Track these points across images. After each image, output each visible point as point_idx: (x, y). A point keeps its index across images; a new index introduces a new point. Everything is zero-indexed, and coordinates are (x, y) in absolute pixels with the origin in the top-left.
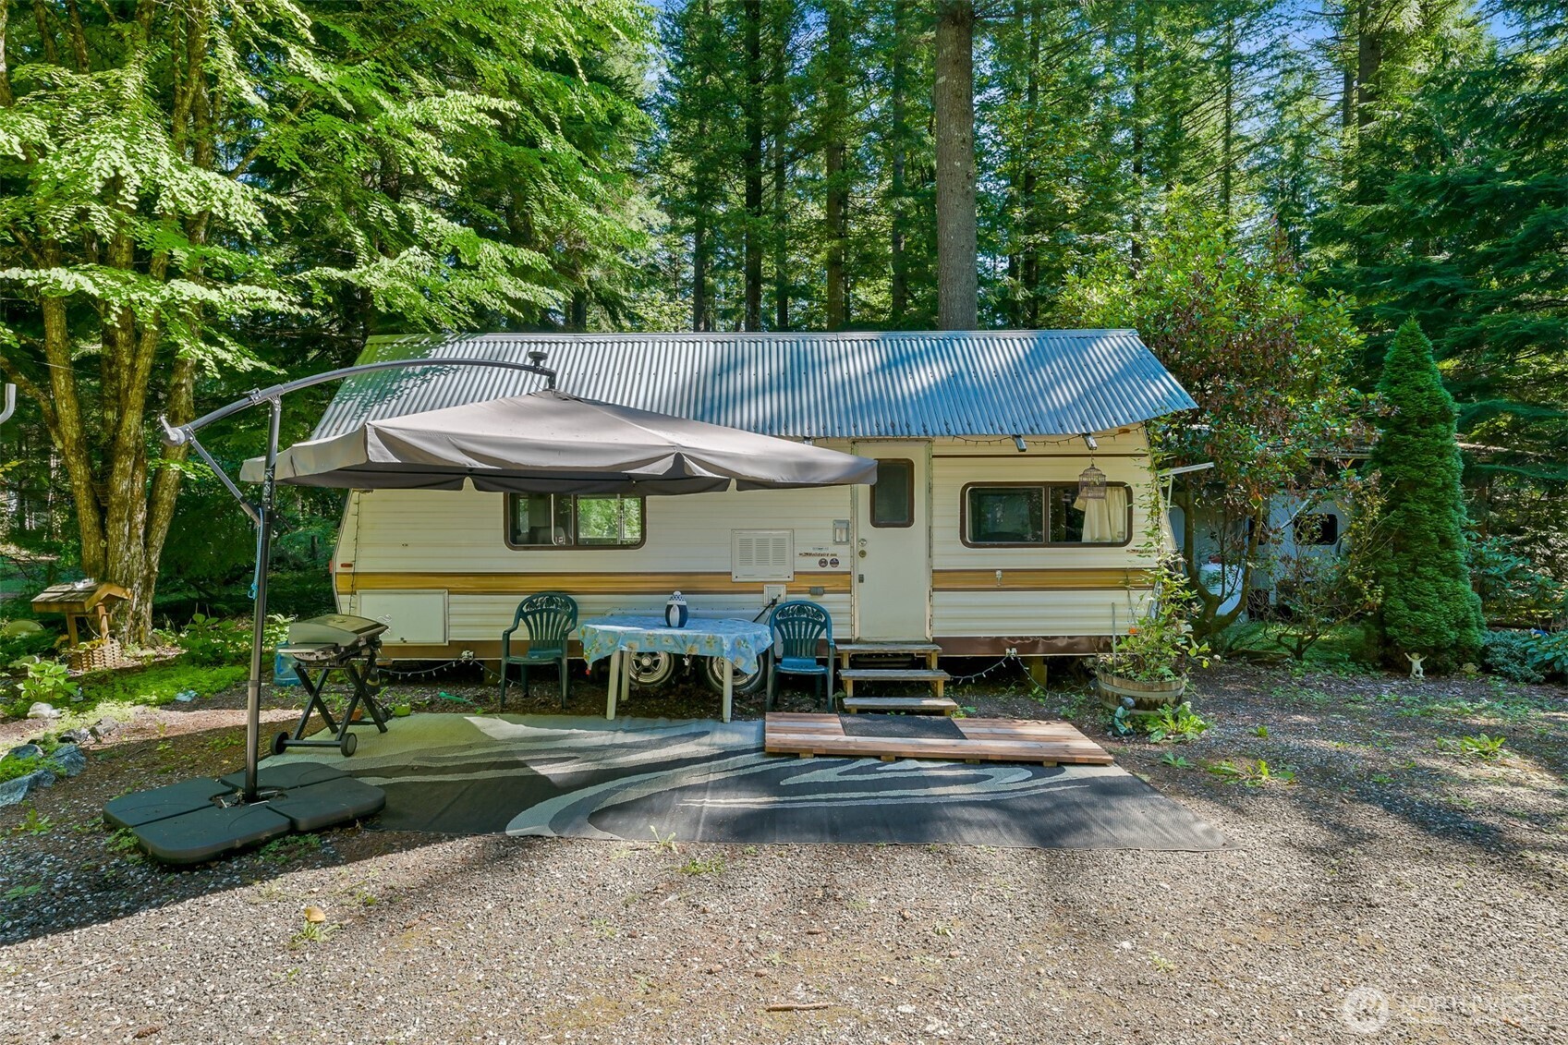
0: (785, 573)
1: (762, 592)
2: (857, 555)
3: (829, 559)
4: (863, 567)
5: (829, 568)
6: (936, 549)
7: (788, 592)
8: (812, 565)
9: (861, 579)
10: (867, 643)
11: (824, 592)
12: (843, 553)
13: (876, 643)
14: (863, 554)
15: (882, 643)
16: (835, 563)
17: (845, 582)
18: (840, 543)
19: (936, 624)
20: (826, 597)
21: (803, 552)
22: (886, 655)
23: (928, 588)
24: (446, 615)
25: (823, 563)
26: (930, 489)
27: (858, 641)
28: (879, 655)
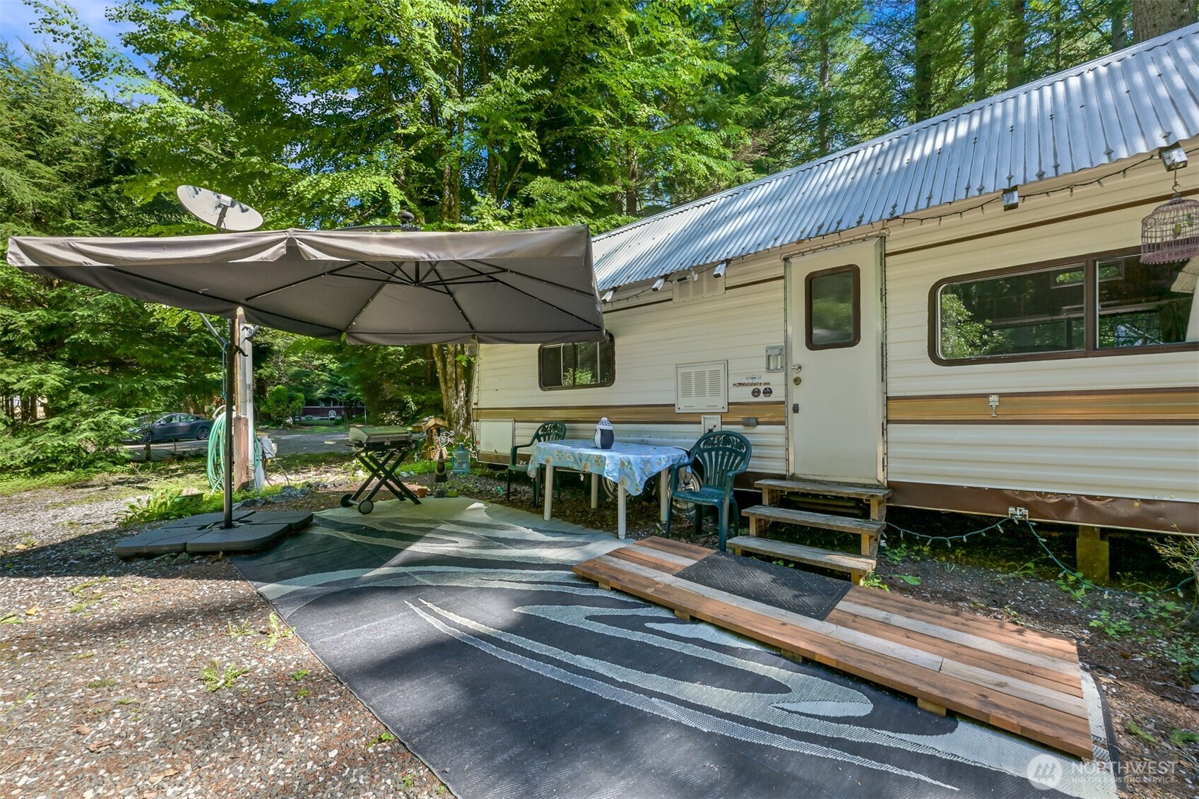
0: (720, 404)
1: (700, 423)
2: (791, 382)
3: (762, 388)
4: (798, 395)
5: (762, 398)
6: (892, 371)
7: (723, 423)
8: (745, 395)
9: (796, 409)
10: (804, 480)
11: (758, 423)
12: (776, 381)
13: (815, 481)
14: (797, 381)
15: (821, 482)
16: (768, 392)
17: (780, 413)
18: (776, 370)
19: (892, 465)
20: (760, 428)
21: (736, 382)
22: (825, 497)
23: (881, 419)
24: (514, 430)
25: (756, 393)
26: (883, 295)
27: (793, 478)
28: (816, 496)
